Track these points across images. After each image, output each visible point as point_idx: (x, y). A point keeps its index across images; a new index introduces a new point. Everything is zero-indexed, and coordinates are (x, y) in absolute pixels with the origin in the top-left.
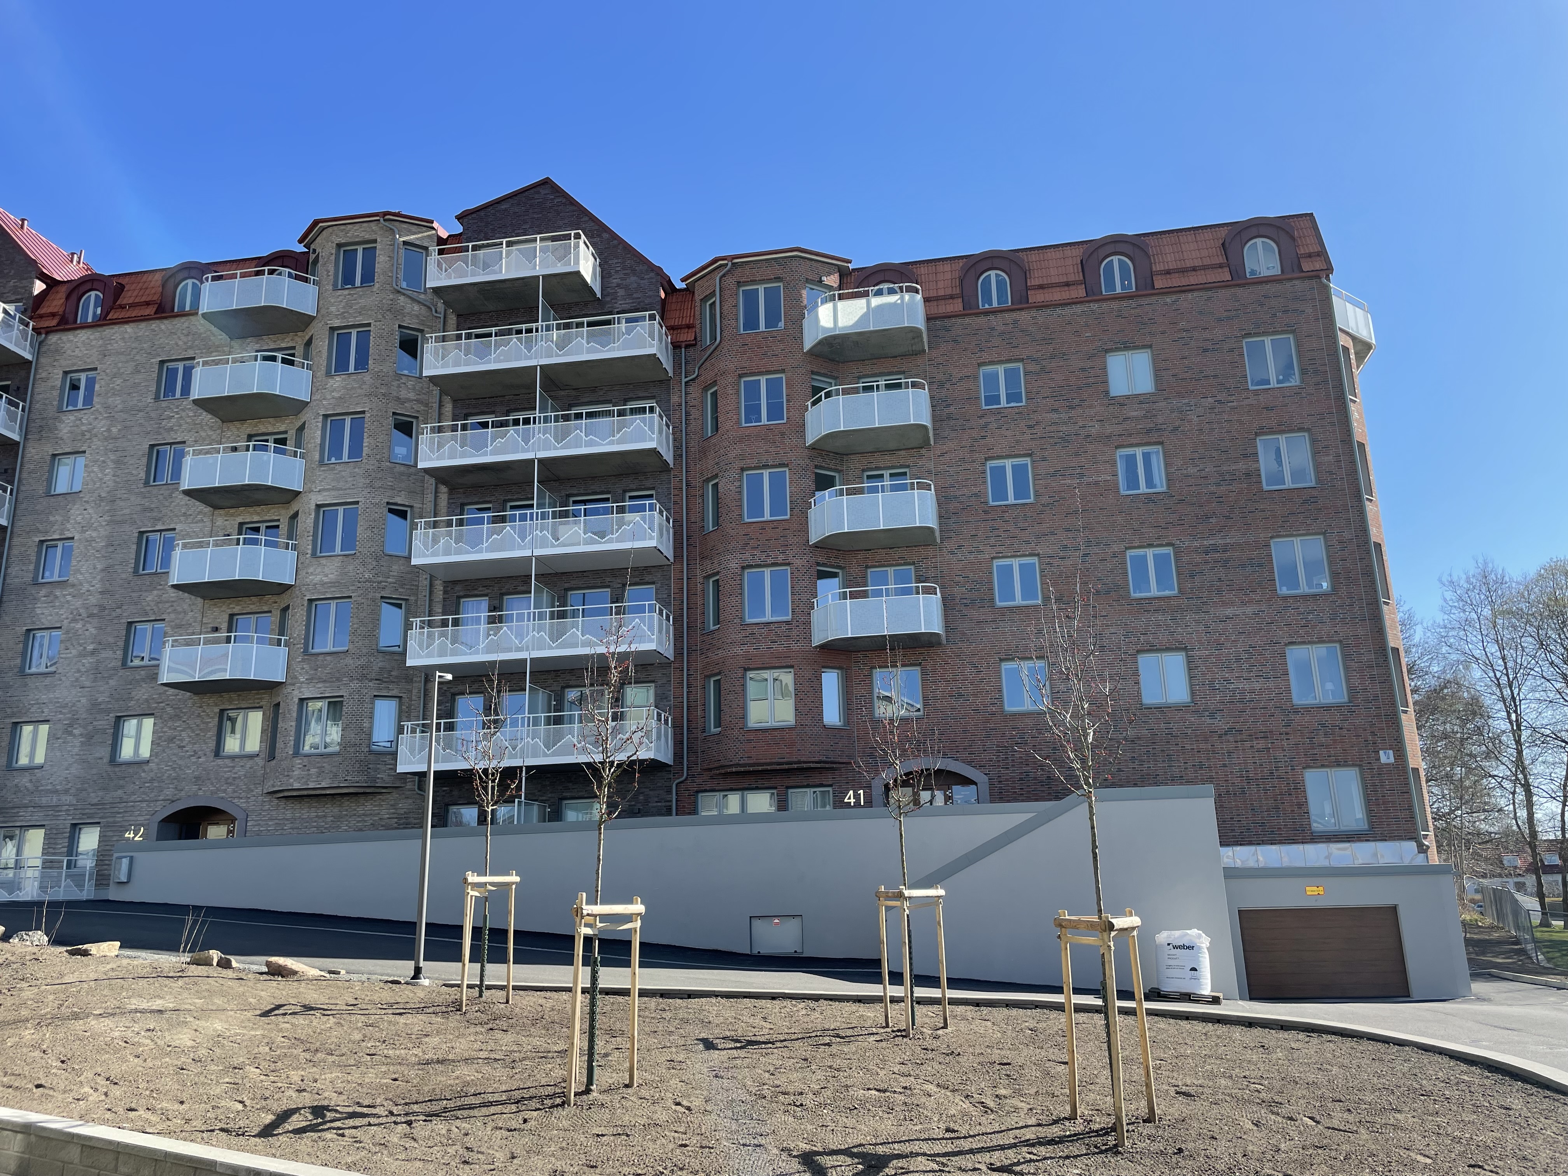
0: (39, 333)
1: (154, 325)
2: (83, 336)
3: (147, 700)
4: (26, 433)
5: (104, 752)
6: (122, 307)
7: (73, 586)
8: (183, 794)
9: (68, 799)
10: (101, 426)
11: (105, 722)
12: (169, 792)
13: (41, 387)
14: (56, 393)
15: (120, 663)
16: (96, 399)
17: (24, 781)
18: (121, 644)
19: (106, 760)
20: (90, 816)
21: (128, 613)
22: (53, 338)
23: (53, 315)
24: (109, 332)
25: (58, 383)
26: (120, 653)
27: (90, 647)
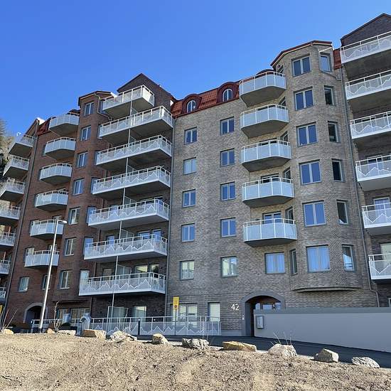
0: (175, 118)
1: (216, 107)
2: (190, 116)
3: (232, 251)
4: (173, 153)
5: (218, 272)
6: (204, 104)
7: (197, 207)
8: (254, 290)
9: (205, 292)
10: (201, 147)
11: (216, 260)
12: (248, 289)
13: (177, 137)
14: (182, 138)
15: (219, 236)
16: (198, 138)
17: (187, 285)
18: (219, 228)
19: (219, 275)
20: (215, 299)
21: (220, 216)
22: (180, 119)
23: (178, 111)
24: (199, 113)
25: (183, 135)
26: (219, 232)
27: (207, 230)
